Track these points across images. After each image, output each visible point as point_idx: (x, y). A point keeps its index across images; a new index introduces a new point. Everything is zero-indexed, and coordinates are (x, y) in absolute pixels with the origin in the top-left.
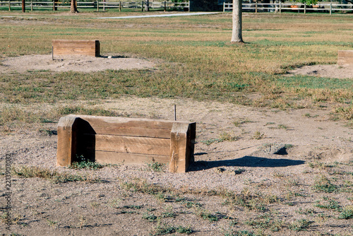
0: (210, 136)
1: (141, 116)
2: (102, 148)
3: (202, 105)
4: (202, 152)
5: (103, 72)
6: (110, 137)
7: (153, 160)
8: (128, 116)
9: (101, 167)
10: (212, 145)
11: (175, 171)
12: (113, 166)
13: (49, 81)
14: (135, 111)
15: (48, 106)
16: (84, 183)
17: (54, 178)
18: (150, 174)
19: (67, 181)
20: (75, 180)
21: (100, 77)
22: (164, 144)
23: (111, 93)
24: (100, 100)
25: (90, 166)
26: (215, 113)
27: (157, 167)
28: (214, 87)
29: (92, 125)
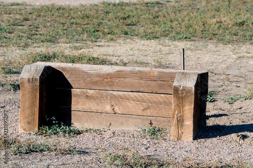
0: (234, 91)
1: (142, 64)
2: (80, 107)
3: (228, 49)
4: (221, 112)
5: (96, 5)
6: (91, 92)
7: (151, 124)
8: (125, 64)
9: (79, 133)
10: (236, 103)
11: (179, 138)
12: (95, 131)
13: (22, 18)
14: (135, 58)
15: (18, 51)
16: (53, 153)
17: (13, 148)
18: (145, 142)
19: (30, 151)
20: (42, 151)
21: (92, 13)
22: (165, 102)
23: (104, 33)
24: (89, 43)
25: (65, 132)
26: (245, 60)
27: (154, 133)
28: (248, 25)
29: (67, 76)
